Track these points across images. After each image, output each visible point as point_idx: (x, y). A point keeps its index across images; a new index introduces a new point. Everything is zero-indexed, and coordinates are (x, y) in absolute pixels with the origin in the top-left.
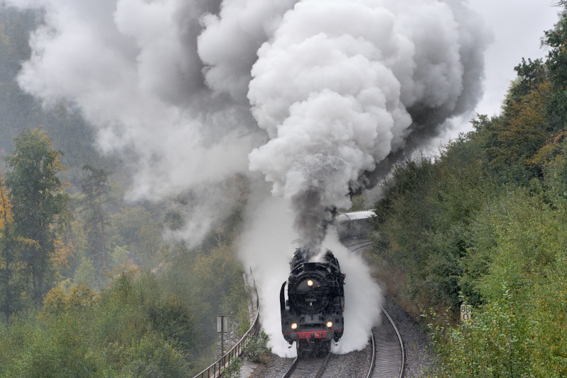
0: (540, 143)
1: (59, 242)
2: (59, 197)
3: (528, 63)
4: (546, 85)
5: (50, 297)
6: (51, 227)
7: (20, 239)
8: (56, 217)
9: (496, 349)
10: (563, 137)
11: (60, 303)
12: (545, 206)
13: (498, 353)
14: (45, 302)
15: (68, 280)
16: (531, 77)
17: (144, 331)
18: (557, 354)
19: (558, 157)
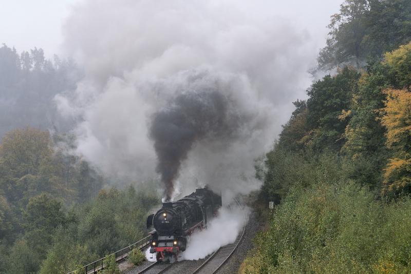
0: (303, 135)
3: (300, 101)
4: (306, 111)
10: (313, 133)
11: (105, 195)
12: (306, 162)
19: (311, 141)
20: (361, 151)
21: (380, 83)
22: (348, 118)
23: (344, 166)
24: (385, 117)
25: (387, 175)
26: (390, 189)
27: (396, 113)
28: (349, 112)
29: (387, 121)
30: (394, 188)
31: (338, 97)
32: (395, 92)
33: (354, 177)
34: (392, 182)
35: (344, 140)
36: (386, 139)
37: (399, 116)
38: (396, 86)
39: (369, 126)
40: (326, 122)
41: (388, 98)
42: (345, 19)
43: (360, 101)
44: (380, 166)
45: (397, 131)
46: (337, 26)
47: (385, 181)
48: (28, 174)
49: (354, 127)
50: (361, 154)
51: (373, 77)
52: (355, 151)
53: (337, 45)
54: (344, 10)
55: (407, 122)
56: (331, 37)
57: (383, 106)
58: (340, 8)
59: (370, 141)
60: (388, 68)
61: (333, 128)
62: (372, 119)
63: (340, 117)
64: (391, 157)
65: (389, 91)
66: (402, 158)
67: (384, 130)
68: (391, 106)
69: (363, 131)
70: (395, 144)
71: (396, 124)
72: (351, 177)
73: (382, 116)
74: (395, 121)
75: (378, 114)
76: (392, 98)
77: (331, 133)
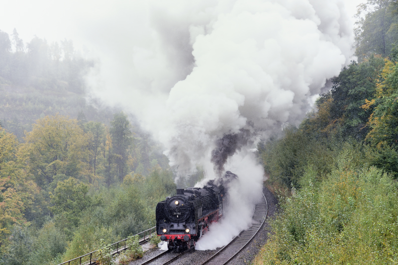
0: (327, 124)
1: (130, 156)
2: (131, 138)
4: (331, 100)
5: (126, 178)
6: (127, 150)
7: (115, 154)
8: (129, 146)
9: (306, 207)
11: (130, 180)
12: (328, 149)
13: (307, 208)
14: (124, 180)
15: (133, 172)
16: (325, 96)
17: (163, 193)
18: (331, 210)
19: (335, 130)
20: (386, 139)
22: (372, 107)
23: (368, 153)
28: (373, 102)
31: (363, 85)
35: (369, 129)
39: (395, 114)
42: (371, 8)
43: (384, 89)
46: (363, 15)
48: (57, 160)
49: (379, 115)
50: (385, 142)
52: (380, 139)
53: (363, 34)
56: (356, 26)
61: (358, 117)
63: (364, 106)
69: (388, 119)
72: (374, 165)
77: (355, 122)
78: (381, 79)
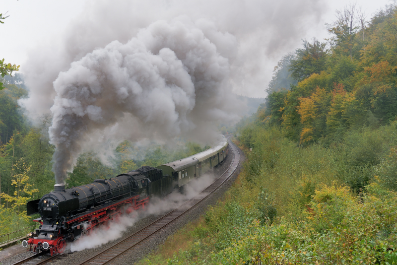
20: (290, 125)
21: (297, 95)
22: (283, 111)
23: (283, 132)
24: (300, 110)
25: (302, 135)
26: (304, 142)
27: (305, 108)
28: (284, 108)
29: (301, 112)
30: (306, 141)
31: (279, 101)
32: (304, 99)
33: (287, 137)
34: (304, 138)
35: (283, 120)
36: (301, 120)
37: (306, 109)
38: (304, 96)
39: (293, 114)
40: (274, 112)
41: (301, 102)
42: (280, 68)
43: (288, 103)
44: (298, 132)
45: (305, 116)
46: (277, 71)
47: (302, 138)
49: (286, 114)
50: (290, 126)
51: (293, 93)
52: (287, 125)
53: (277, 79)
54: (279, 64)
55: (310, 112)
56: (274, 76)
57: (298, 105)
58: (277, 63)
59: (294, 121)
60: (300, 88)
61: (277, 115)
62: (294, 111)
63: (280, 110)
64: (303, 127)
65: (301, 98)
66: (308, 128)
67: (300, 115)
68: (302, 105)
69: (290, 116)
70: (305, 122)
71: (305, 113)
72: (286, 137)
73: (298, 110)
74: (304, 111)
75: (297, 109)
76: (303, 102)
77: (276, 117)
78: (287, 99)
